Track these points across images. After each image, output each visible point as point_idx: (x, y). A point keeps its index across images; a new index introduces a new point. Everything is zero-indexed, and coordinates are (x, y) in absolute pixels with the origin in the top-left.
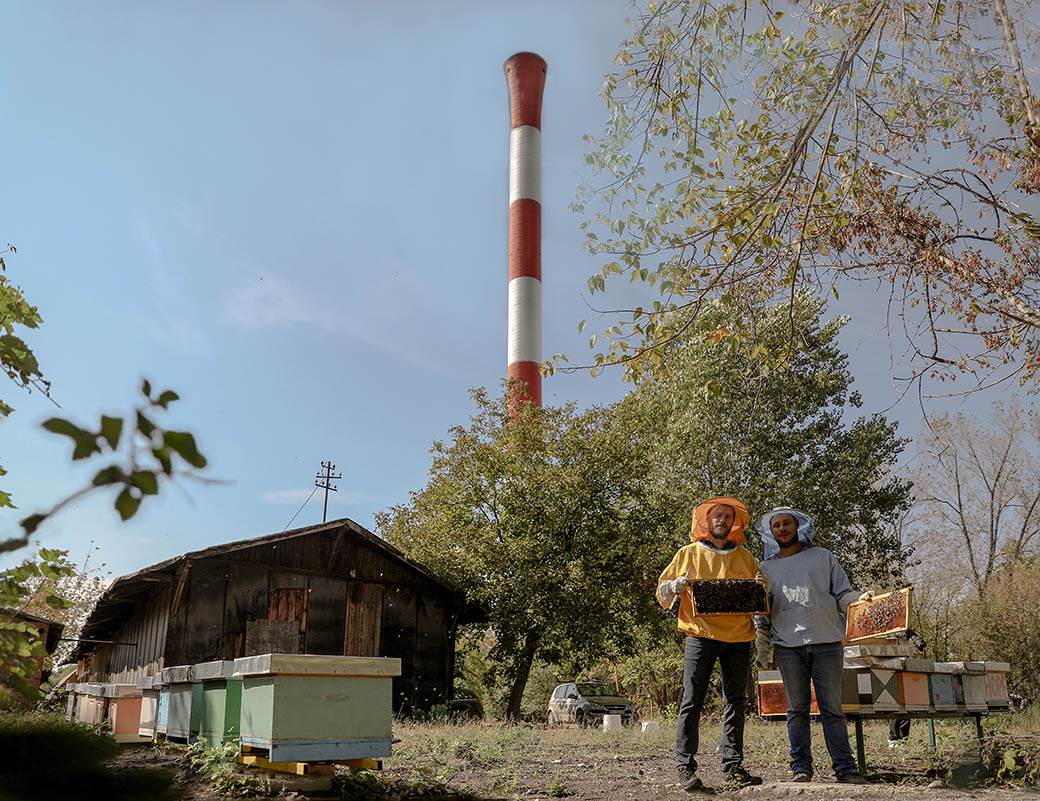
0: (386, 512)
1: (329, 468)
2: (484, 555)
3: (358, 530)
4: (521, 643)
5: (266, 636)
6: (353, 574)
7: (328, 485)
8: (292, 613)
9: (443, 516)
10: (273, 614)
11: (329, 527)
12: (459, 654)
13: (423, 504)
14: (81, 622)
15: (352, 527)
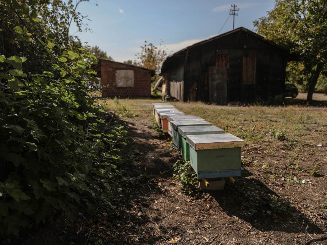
0: (257, 20)
1: (234, 7)
2: (299, 34)
3: (246, 31)
4: (315, 68)
5: (215, 72)
6: (245, 47)
7: (234, 13)
8: (224, 63)
9: (282, 19)
10: (217, 64)
11: (235, 31)
12: (288, 72)
13: (273, 16)
14: (161, 65)
15: (244, 30)
